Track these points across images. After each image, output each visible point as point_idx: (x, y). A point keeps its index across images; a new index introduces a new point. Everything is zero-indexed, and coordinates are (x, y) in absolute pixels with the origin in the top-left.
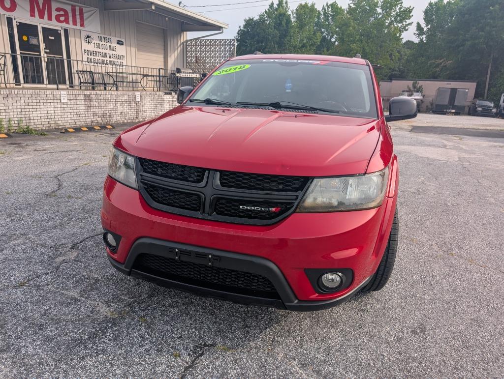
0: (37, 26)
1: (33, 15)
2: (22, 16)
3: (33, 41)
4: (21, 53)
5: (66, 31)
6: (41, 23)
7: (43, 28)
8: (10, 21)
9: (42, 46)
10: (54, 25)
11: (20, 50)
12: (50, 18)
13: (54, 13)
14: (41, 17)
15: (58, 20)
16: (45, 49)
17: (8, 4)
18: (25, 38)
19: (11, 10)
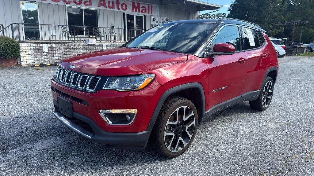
0: (134, 15)
1: (133, 11)
2: (129, 12)
3: (132, 22)
4: (127, 28)
5: (145, 16)
6: (135, 14)
7: (136, 16)
8: (124, 14)
9: (135, 24)
10: (141, 14)
11: (127, 26)
12: (139, 12)
13: (141, 9)
14: (136, 11)
15: (142, 12)
16: (136, 25)
17: (124, 7)
18: (129, 21)
19: (125, 9)
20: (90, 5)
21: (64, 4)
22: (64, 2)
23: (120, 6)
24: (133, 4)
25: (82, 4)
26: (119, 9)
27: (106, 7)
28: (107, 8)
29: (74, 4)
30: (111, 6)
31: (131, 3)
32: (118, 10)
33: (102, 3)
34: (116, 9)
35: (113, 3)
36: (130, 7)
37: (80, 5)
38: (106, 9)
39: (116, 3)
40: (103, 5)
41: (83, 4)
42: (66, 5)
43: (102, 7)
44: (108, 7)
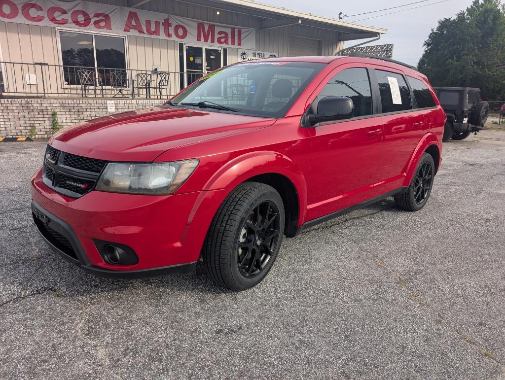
0: (201, 49)
1: (199, 40)
2: (191, 41)
3: (198, 61)
4: (187, 71)
5: (225, 50)
6: (205, 46)
7: (206, 49)
8: (181, 46)
9: (205, 64)
10: (216, 46)
11: (187, 69)
12: (213, 41)
13: (217, 36)
14: (206, 40)
15: (219, 42)
16: (206, 66)
17: (181, 32)
18: (191, 59)
19: (183, 37)
20: (108, 27)
21: (52, 24)
22: (51, 20)
23: (171, 31)
24: (200, 27)
25: (91, 25)
26: (169, 36)
27: (141, 32)
28: (144, 33)
29: (74, 25)
30: (153, 29)
31: (196, 25)
32: (167, 38)
33: (134, 23)
34: (163, 36)
35: (157, 24)
36: (193, 31)
37: (87, 27)
38: (142, 35)
39: (163, 25)
40: (135, 28)
41: (93, 26)
42: (57, 28)
43: (134, 33)
44: (145, 31)
